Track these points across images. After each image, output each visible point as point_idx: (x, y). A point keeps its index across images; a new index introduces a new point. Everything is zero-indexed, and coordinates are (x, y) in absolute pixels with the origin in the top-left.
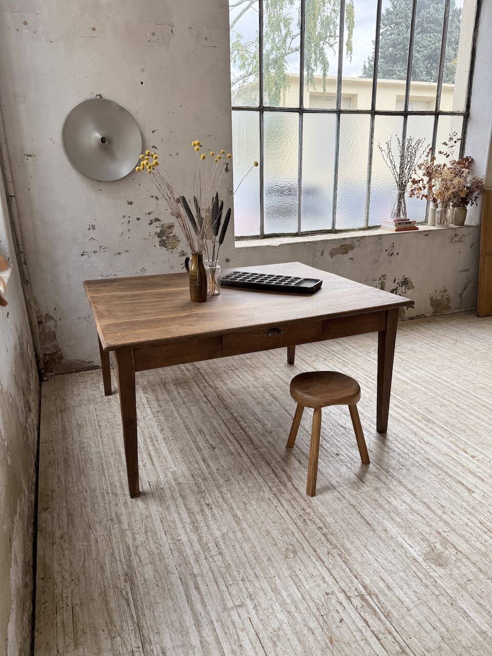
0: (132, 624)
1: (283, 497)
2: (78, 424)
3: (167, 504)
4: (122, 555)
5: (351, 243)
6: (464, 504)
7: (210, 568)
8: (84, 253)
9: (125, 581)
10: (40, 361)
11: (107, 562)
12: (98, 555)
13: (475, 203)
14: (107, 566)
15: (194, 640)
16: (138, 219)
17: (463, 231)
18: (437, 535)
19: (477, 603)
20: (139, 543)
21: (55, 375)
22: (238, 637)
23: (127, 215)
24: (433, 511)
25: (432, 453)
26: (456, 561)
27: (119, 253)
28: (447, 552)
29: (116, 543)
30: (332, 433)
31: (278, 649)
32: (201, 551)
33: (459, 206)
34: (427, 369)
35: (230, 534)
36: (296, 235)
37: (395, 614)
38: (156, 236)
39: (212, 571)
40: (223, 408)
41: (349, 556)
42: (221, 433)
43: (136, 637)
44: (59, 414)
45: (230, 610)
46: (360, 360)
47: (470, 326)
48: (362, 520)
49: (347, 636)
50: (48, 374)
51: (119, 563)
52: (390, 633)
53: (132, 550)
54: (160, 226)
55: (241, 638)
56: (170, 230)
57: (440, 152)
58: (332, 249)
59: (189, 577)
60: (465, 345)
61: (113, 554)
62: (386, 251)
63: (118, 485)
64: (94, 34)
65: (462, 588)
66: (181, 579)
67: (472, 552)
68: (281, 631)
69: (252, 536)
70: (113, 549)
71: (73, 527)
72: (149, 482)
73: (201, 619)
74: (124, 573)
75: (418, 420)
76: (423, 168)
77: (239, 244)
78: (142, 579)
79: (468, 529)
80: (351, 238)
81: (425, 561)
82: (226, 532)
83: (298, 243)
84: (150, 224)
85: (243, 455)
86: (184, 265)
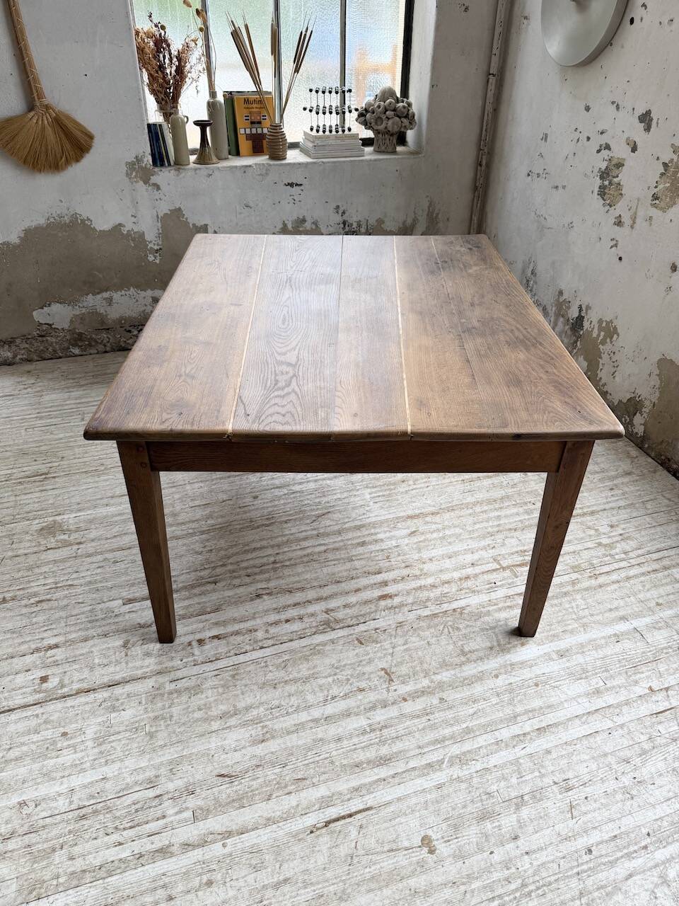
8: (530, 173)
16: (588, 139)
23: (580, 128)
26: (38, 542)
27: (557, 187)
28: (53, 541)
38: (599, 175)
54: (607, 158)
56: (617, 172)
81: (54, 521)
84: (599, 151)
86: (614, 242)
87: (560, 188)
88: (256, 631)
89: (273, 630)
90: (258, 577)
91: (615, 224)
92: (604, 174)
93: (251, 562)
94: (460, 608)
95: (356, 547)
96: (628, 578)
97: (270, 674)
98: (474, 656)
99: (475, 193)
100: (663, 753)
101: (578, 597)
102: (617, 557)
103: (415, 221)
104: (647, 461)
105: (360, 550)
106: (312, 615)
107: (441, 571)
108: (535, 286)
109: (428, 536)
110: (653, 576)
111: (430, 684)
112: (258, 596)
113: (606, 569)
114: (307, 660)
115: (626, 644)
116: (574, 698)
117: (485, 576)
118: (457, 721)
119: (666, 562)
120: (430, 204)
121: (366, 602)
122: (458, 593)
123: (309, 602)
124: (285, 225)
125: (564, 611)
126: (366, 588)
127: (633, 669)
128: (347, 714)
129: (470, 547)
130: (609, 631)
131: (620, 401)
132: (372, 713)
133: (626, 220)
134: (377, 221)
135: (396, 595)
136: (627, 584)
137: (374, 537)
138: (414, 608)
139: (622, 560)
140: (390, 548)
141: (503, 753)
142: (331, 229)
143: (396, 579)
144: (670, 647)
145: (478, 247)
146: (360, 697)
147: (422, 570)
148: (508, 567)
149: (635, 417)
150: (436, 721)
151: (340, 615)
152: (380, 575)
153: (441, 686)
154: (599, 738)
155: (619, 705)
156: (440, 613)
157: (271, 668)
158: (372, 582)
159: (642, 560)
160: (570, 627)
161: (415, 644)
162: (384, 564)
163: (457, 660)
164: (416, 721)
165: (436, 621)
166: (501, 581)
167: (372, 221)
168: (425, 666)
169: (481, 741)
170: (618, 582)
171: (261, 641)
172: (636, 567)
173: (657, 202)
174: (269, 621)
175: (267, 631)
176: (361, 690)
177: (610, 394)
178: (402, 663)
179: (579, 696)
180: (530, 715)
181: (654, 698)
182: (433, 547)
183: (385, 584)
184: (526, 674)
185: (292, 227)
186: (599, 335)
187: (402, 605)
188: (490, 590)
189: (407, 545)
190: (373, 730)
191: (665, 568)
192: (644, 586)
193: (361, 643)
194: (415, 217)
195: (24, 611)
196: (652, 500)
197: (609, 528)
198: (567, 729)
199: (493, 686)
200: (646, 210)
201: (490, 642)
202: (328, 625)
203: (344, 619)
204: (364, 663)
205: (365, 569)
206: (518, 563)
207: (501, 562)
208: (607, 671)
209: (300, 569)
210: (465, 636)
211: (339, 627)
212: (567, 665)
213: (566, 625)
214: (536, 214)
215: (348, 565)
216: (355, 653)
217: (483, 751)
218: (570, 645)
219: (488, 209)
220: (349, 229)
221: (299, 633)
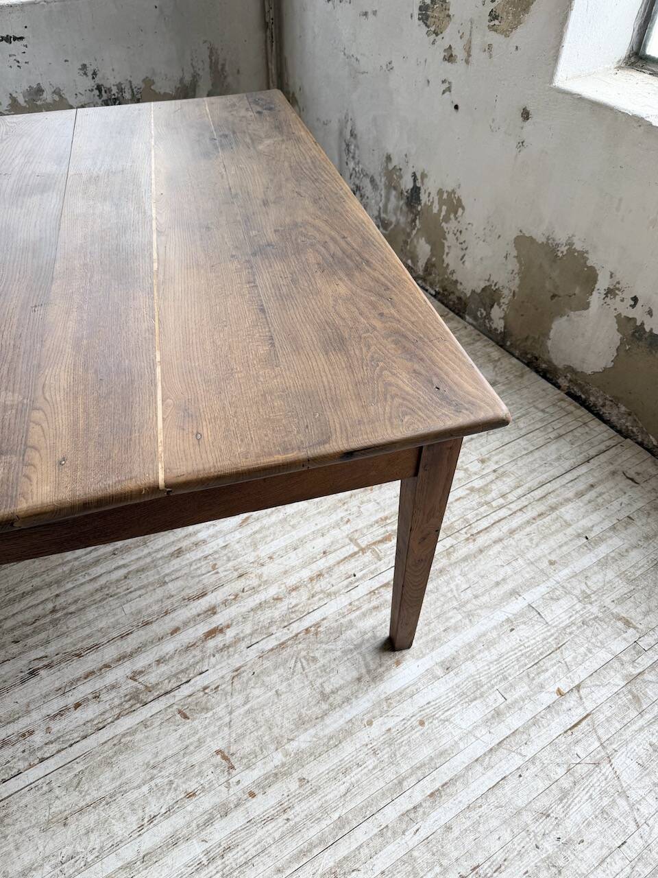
27: (366, 14)
86: (446, 85)
87: (370, 15)
88: (31, 733)
89: (57, 726)
90: (30, 641)
91: (445, 59)
93: (20, 618)
94: (314, 625)
95: (170, 560)
96: (512, 532)
97: (58, 802)
98: (338, 699)
99: (266, 32)
100: (586, 790)
101: (457, 572)
102: (494, 504)
103: (195, 77)
104: (511, 363)
105: (176, 563)
106: (113, 687)
107: (285, 572)
108: (357, 152)
109: (264, 522)
110: (539, 522)
111: (284, 760)
112: (33, 673)
113: (484, 524)
114: (110, 764)
115: (523, 631)
116: (470, 732)
117: (342, 568)
118: (325, 810)
119: (552, 500)
120: (211, 52)
121: (188, 648)
122: (309, 602)
123: (107, 666)
124: (14, 100)
125: (442, 599)
126: (186, 624)
127: (535, 667)
128: (174, 842)
129: (319, 527)
130: (500, 616)
131: (473, 292)
132: (209, 829)
133: (459, 52)
134: (144, 81)
135: (228, 627)
136: (512, 542)
137: (193, 539)
138: (254, 641)
139: (501, 507)
140: (216, 552)
141: (390, 848)
142: (83, 99)
143: (226, 600)
144: (573, 623)
145: (270, 109)
146: (189, 808)
147: (260, 576)
148: (368, 547)
149: (492, 310)
150: (297, 819)
151: (151, 678)
152: (206, 598)
153: (299, 759)
154: (508, 787)
155: (526, 729)
156: (289, 639)
157: (57, 792)
158: (194, 612)
159: (524, 502)
160: (453, 621)
161: (259, 700)
162: (209, 579)
163: (317, 711)
164: (269, 827)
165: (285, 654)
166: (361, 570)
167: (138, 82)
168: (276, 731)
169: (360, 836)
170: (501, 540)
171: (40, 748)
172: (519, 514)
173: (496, 22)
174: (50, 712)
175: (48, 730)
176: (190, 795)
177: (461, 284)
178: (243, 735)
179: (476, 727)
180: (419, 774)
181: (565, 706)
182: (272, 537)
183: (212, 611)
184: (407, 709)
185: (26, 101)
186: (440, 210)
187: (237, 640)
188: (351, 587)
189: (238, 543)
190: (211, 860)
191: (553, 509)
192: (531, 540)
193: (186, 717)
194: (195, 72)
196: (524, 415)
197: (480, 465)
198: (466, 785)
199: (367, 740)
200: (483, 36)
201: (357, 669)
202: (137, 699)
203: (157, 684)
204: (192, 748)
205: (183, 594)
206: (379, 538)
207: (359, 541)
208: (505, 678)
209: (91, 614)
210: (324, 669)
211: (152, 698)
212: (456, 682)
213: (448, 619)
214: (345, 54)
215: (160, 593)
216: (178, 736)
217: (365, 851)
218: (455, 649)
219: (287, 53)
220: (108, 97)
221: (95, 722)
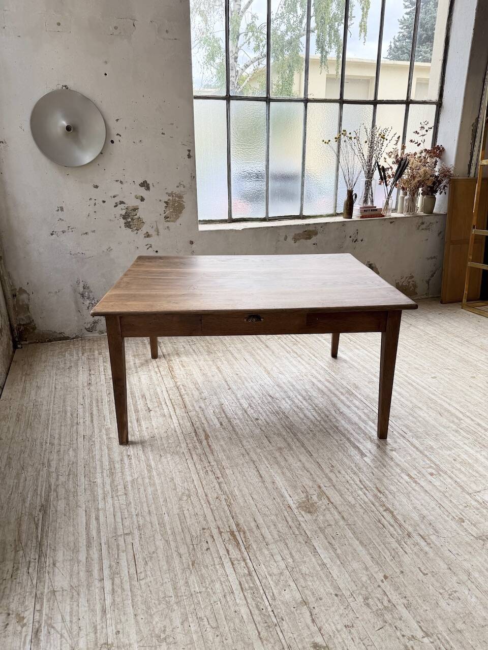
0: (35, 542)
1: (196, 452)
2: (37, 386)
3: (94, 453)
4: (44, 490)
5: (314, 229)
6: (353, 466)
7: (113, 504)
8: (53, 233)
9: (40, 511)
10: (14, 330)
11: (29, 496)
12: (23, 490)
13: (444, 191)
14: (29, 499)
15: (82, 556)
16: (104, 202)
17: (431, 219)
18: (317, 489)
19: (329, 542)
20: (60, 483)
21: (29, 344)
22: (118, 556)
23: (94, 198)
24: (322, 470)
25: (343, 422)
26: (324, 510)
27: (86, 233)
28: (321, 502)
29: (42, 482)
30: (259, 402)
31: (148, 568)
32: (110, 492)
33: (428, 194)
34: (371, 350)
35: (140, 480)
36: (264, 220)
37: (254, 547)
38: (121, 218)
39: (114, 507)
40: (170, 378)
41: (234, 501)
42: (161, 399)
43: (35, 551)
44: (24, 378)
45: (119, 536)
46: (311, 340)
47: (431, 312)
48: (256, 473)
49: (208, 561)
50: (23, 343)
51: (39, 497)
52: (244, 560)
53: (53, 487)
54: (124, 208)
55: (120, 557)
56: (135, 213)
57: (411, 141)
58: (295, 234)
59: (93, 510)
60: (416, 329)
61: (36, 490)
62: (350, 237)
63: (57, 436)
64: (59, 28)
65: (321, 531)
66: (86, 511)
67: (342, 504)
68: (155, 554)
69: (157, 481)
70: (37, 486)
71: (9, 468)
72: (84, 436)
73: (92, 542)
74: (40, 504)
75: (342, 393)
76: (393, 156)
77: (202, 228)
78: (54, 510)
79: (347, 486)
80: (314, 224)
81: (297, 508)
82: (136, 478)
83: (261, 228)
84: (115, 206)
85: (174, 417)
86: (149, 246)
91: (145, 237)
92: (124, 217)
108: (90, 294)
133: (151, 232)
173: (168, 219)
195: (390, 497)
200: (163, 225)
